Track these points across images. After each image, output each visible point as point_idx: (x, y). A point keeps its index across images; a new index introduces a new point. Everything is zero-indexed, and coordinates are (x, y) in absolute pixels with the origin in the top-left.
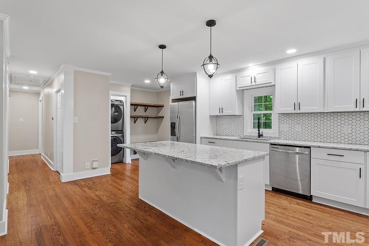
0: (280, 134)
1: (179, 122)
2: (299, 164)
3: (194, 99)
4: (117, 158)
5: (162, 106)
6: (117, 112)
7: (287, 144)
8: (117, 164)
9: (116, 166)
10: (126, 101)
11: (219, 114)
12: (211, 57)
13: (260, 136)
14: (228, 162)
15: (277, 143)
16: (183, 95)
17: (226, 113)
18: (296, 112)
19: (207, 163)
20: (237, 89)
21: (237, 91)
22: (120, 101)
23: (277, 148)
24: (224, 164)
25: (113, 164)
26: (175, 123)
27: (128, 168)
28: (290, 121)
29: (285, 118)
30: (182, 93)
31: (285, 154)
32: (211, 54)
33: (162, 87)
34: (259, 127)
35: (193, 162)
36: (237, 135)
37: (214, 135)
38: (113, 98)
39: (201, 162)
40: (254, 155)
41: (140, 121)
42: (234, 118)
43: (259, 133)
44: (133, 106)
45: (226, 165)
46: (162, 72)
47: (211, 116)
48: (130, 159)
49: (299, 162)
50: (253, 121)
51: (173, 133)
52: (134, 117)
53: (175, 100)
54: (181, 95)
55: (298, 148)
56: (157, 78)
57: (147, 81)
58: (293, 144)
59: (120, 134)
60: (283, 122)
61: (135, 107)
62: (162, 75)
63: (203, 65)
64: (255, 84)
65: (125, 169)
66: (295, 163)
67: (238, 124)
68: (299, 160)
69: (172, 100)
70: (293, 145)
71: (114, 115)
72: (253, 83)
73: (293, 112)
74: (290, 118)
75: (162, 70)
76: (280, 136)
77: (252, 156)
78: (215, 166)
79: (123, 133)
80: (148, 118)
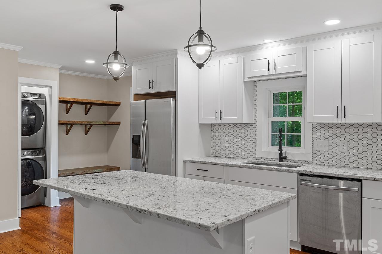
0: (315, 155)
1: (147, 136)
2: (344, 207)
3: (172, 94)
4: (33, 199)
5: (117, 105)
6: (34, 114)
7: (325, 175)
8: (33, 209)
9: (32, 214)
10: (50, 96)
11: (215, 122)
12: (201, 33)
13: (282, 158)
14: (229, 217)
15: (310, 173)
16: (153, 87)
17: (226, 119)
18: (339, 120)
19: (193, 220)
20: (245, 80)
21: (245, 82)
22: (39, 95)
23: (310, 181)
24: (222, 222)
25: (26, 210)
26: (139, 136)
27: (55, 215)
28: (330, 134)
29: (322, 130)
30: (152, 83)
31: (323, 190)
32: (200, 28)
33: (116, 79)
34: (281, 144)
35: (169, 218)
36: (246, 157)
37: (207, 156)
38: (24, 89)
39: (183, 218)
40: (272, 201)
41: (77, 132)
42: (240, 127)
43: (281, 154)
44: (64, 105)
45: (225, 223)
46: (116, 53)
47: (201, 125)
48: (58, 199)
49: (344, 204)
50: (270, 133)
51: (136, 154)
52: (66, 125)
53: (139, 97)
54: (149, 87)
55: (342, 182)
56: (107, 63)
57: (90, 62)
58: (335, 174)
59: (39, 154)
60: (318, 136)
61: (67, 106)
62: (116, 58)
63: (188, 46)
64: (274, 72)
65: (47, 219)
66: (338, 206)
67: (246, 138)
68: (344, 200)
69: (135, 95)
70: (335, 176)
71: (28, 119)
72: (272, 72)
73: (336, 120)
74: (330, 130)
75: (116, 49)
76: (315, 160)
77: (270, 203)
78: (207, 226)
79: (45, 153)
80: (91, 125)
